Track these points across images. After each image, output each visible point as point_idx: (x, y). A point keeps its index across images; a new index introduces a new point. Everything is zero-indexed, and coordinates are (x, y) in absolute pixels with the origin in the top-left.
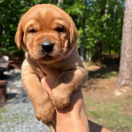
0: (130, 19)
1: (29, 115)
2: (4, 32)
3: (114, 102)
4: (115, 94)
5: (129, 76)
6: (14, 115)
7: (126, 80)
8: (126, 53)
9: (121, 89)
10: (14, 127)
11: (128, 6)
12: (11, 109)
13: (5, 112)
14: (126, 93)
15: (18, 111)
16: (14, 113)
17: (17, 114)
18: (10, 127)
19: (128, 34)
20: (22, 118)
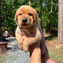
0: (61, 13)
1: (18, 57)
2: (5, 20)
3: (55, 51)
4: (56, 47)
5: (62, 39)
6: (11, 57)
7: (61, 40)
8: (60, 28)
9: (59, 45)
10: (11, 61)
11: (60, 7)
12: (10, 54)
13: (7, 56)
14: (61, 46)
15: (13, 55)
16: (11, 56)
17: (12, 56)
18: (10, 61)
19: (61, 20)
20: (15, 58)
